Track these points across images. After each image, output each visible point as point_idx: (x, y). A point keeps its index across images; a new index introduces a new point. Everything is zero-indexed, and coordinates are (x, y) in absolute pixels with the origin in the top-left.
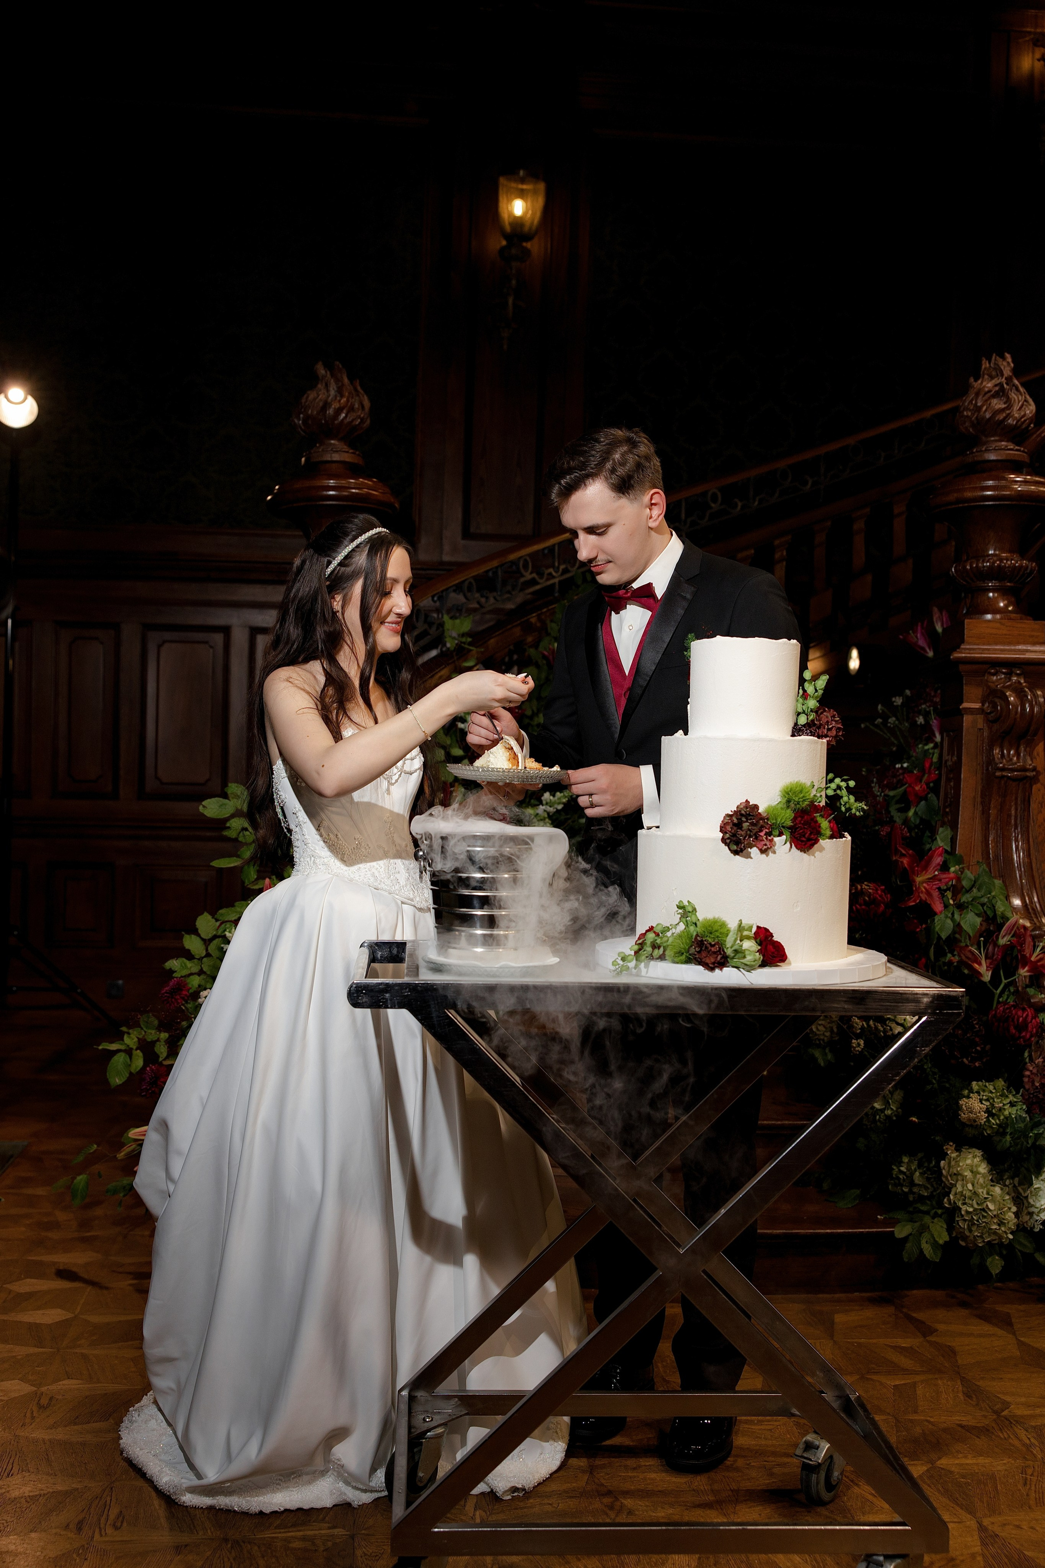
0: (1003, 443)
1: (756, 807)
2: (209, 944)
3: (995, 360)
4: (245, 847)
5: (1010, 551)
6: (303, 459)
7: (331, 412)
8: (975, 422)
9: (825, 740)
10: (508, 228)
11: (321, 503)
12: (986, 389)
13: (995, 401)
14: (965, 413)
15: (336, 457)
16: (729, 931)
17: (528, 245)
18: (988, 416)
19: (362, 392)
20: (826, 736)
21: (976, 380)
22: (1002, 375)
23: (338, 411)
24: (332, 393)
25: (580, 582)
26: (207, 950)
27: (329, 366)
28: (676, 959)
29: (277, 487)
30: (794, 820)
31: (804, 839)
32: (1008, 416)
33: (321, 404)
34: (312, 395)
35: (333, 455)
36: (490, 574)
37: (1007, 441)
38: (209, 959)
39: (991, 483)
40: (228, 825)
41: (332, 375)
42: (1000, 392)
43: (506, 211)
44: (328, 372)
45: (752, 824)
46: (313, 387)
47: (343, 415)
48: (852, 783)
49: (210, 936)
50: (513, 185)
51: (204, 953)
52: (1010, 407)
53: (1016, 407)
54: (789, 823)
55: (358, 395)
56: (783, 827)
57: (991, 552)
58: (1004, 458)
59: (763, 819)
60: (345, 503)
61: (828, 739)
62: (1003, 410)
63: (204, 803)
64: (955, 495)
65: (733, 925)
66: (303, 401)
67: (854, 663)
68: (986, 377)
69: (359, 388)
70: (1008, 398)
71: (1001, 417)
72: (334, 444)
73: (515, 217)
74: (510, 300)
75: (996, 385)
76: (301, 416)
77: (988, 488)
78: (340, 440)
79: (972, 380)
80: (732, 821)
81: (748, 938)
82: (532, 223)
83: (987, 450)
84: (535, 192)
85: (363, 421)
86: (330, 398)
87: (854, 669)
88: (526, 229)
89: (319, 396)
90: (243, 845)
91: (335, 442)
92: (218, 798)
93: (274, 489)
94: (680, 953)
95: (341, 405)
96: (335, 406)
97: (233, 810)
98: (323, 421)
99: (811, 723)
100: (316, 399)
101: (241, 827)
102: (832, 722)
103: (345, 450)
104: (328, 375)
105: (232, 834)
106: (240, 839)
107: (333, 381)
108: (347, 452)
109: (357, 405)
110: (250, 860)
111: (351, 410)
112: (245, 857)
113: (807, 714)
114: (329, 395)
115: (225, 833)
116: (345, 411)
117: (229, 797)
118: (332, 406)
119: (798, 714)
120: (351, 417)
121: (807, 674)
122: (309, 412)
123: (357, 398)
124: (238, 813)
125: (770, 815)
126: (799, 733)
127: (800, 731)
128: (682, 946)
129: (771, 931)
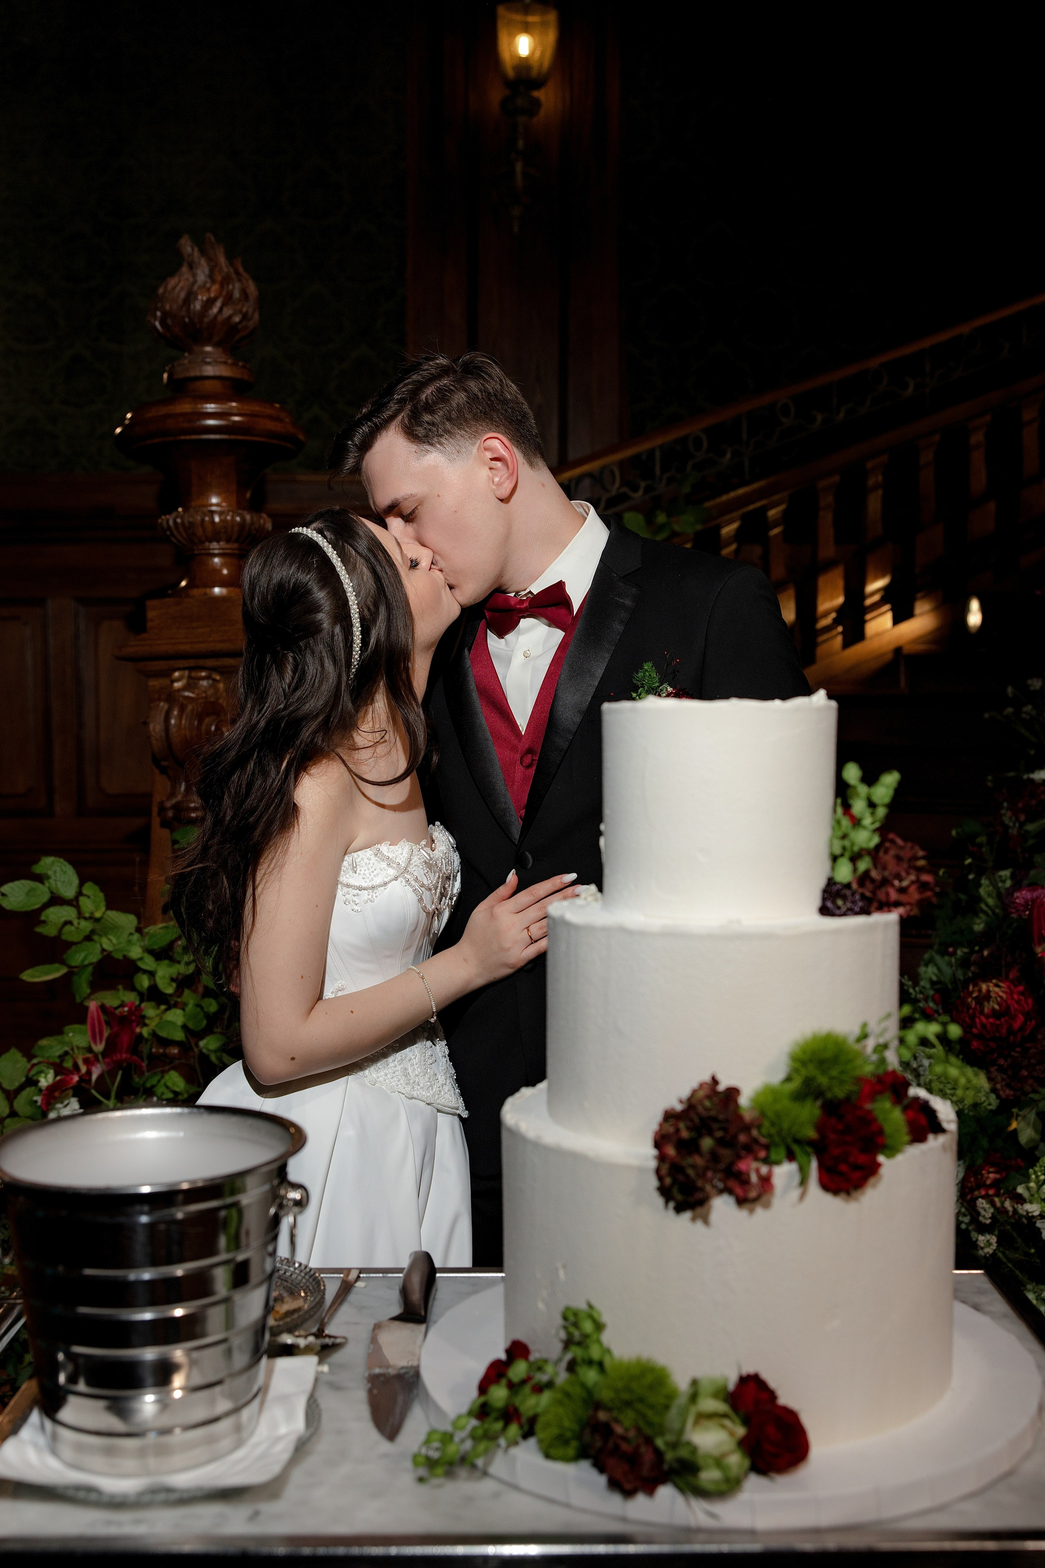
1: (733, 1093)
2: (15, 1097)
4: (74, 947)
6: (165, 376)
7: (197, 305)
10: (511, 73)
11: (183, 438)
15: (210, 370)
16: (671, 1396)
17: (536, 94)
19: (245, 275)
20: (897, 904)
23: (210, 303)
24: (201, 277)
26: (11, 1106)
27: (200, 242)
29: (129, 416)
30: (820, 1127)
31: (843, 1168)
33: (183, 295)
34: (172, 282)
35: (207, 368)
38: (16, 1119)
40: (43, 918)
41: (203, 252)
43: (507, 50)
44: (196, 249)
45: (720, 1142)
46: (174, 271)
47: (215, 310)
48: (955, 1031)
49: (16, 1084)
50: (518, 17)
51: (6, 1111)
54: (811, 1133)
55: (240, 280)
56: (797, 1141)
59: (747, 1128)
61: (901, 910)
63: (5, 889)
65: (681, 1382)
66: (161, 290)
67: (975, 618)
69: (241, 270)
72: (208, 353)
73: (521, 59)
74: (519, 167)
76: (159, 314)
78: (216, 345)
80: (678, 1131)
81: (714, 1417)
82: (541, 65)
84: (544, 24)
85: (245, 317)
86: (197, 286)
87: (975, 627)
88: (534, 73)
89: (181, 284)
90: (69, 945)
91: (208, 349)
92: (23, 882)
93: (125, 418)
94: (562, 1440)
95: (212, 295)
96: (202, 297)
97: (46, 897)
98: (187, 320)
99: (864, 878)
100: (178, 288)
101: (63, 920)
102: (908, 874)
103: (223, 360)
104: (196, 253)
105: (49, 931)
106: (64, 937)
107: (203, 262)
108: (225, 363)
109: (237, 294)
110: (83, 967)
111: (228, 300)
112: (73, 964)
113: (854, 859)
114: (195, 282)
115: (39, 929)
116: (218, 304)
117: (40, 878)
118: (200, 297)
119: (834, 859)
120: (227, 312)
121: (852, 773)
122: (168, 307)
123: (237, 285)
124: (56, 900)
125: (763, 1114)
126: (839, 908)
127: (840, 902)
128: (567, 1423)
129: (772, 1384)
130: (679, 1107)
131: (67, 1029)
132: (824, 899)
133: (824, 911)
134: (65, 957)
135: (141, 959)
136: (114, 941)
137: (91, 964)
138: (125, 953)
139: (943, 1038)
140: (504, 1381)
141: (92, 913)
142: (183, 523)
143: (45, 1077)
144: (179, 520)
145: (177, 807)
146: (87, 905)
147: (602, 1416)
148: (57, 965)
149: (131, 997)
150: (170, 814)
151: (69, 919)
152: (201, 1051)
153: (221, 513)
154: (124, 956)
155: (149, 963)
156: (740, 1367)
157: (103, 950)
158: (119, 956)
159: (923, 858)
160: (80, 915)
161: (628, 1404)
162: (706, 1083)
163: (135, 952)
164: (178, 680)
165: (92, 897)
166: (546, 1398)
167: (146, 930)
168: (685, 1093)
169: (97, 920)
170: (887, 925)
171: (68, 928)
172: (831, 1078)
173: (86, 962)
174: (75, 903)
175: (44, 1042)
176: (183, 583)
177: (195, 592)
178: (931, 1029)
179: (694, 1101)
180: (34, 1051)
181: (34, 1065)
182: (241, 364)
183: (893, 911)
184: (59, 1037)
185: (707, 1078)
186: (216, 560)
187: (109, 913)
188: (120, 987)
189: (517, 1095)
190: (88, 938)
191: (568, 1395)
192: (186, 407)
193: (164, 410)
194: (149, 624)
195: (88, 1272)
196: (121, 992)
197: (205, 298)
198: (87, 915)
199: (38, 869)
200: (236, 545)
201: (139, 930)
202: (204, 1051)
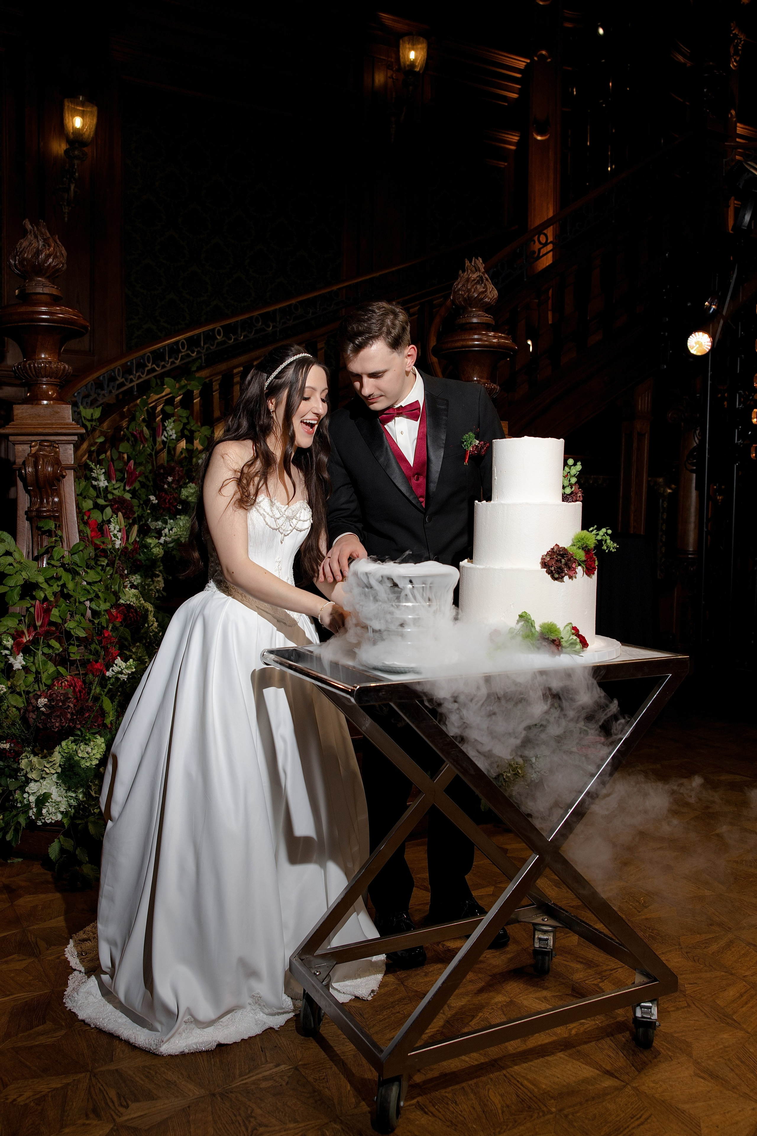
0: (480, 313)
3: (475, 261)
4: (9, 577)
5: (487, 379)
7: (42, 256)
8: (467, 298)
10: (70, 135)
12: (472, 279)
13: (478, 286)
14: (460, 292)
17: (86, 150)
18: (476, 295)
19: (61, 244)
21: (464, 272)
22: (480, 271)
23: (47, 257)
25: (154, 385)
27: (34, 222)
32: (486, 297)
33: (33, 250)
35: (44, 289)
36: (101, 378)
37: (483, 311)
39: (476, 337)
41: (38, 230)
42: (480, 281)
43: (71, 124)
44: (34, 227)
47: (50, 260)
50: (75, 106)
52: (486, 291)
53: (488, 291)
55: (58, 246)
56: (581, 561)
57: (475, 379)
58: (484, 321)
60: (56, 325)
62: (483, 292)
64: (461, 343)
66: (18, 247)
68: (469, 271)
69: (58, 241)
70: (485, 285)
71: (482, 296)
72: (40, 281)
73: (76, 129)
75: (477, 277)
76: (17, 258)
77: (478, 340)
78: (45, 278)
79: (460, 272)
82: (88, 134)
83: (473, 317)
84: (90, 113)
86: (40, 247)
88: (83, 138)
91: (41, 279)
98: (34, 263)
103: (49, 285)
104: (34, 229)
106: (5, 572)
107: (39, 234)
109: (58, 254)
110: (16, 587)
111: (55, 257)
118: (44, 253)
120: (55, 262)
123: (58, 249)
132: (563, 497)
133: (563, 501)
134: (4, 582)
135: (42, 583)
136: (28, 574)
137: (19, 585)
138: (36, 579)
141: (20, 560)
145: (38, 511)
146: (17, 556)
150: (34, 514)
152: (65, 629)
155: (45, 586)
157: (24, 579)
160: (15, 561)
163: (41, 579)
164: (34, 446)
165: (18, 552)
169: (21, 564)
173: (17, 584)
194: (15, 418)
198: (18, 561)
200: (58, 380)
202: (68, 629)
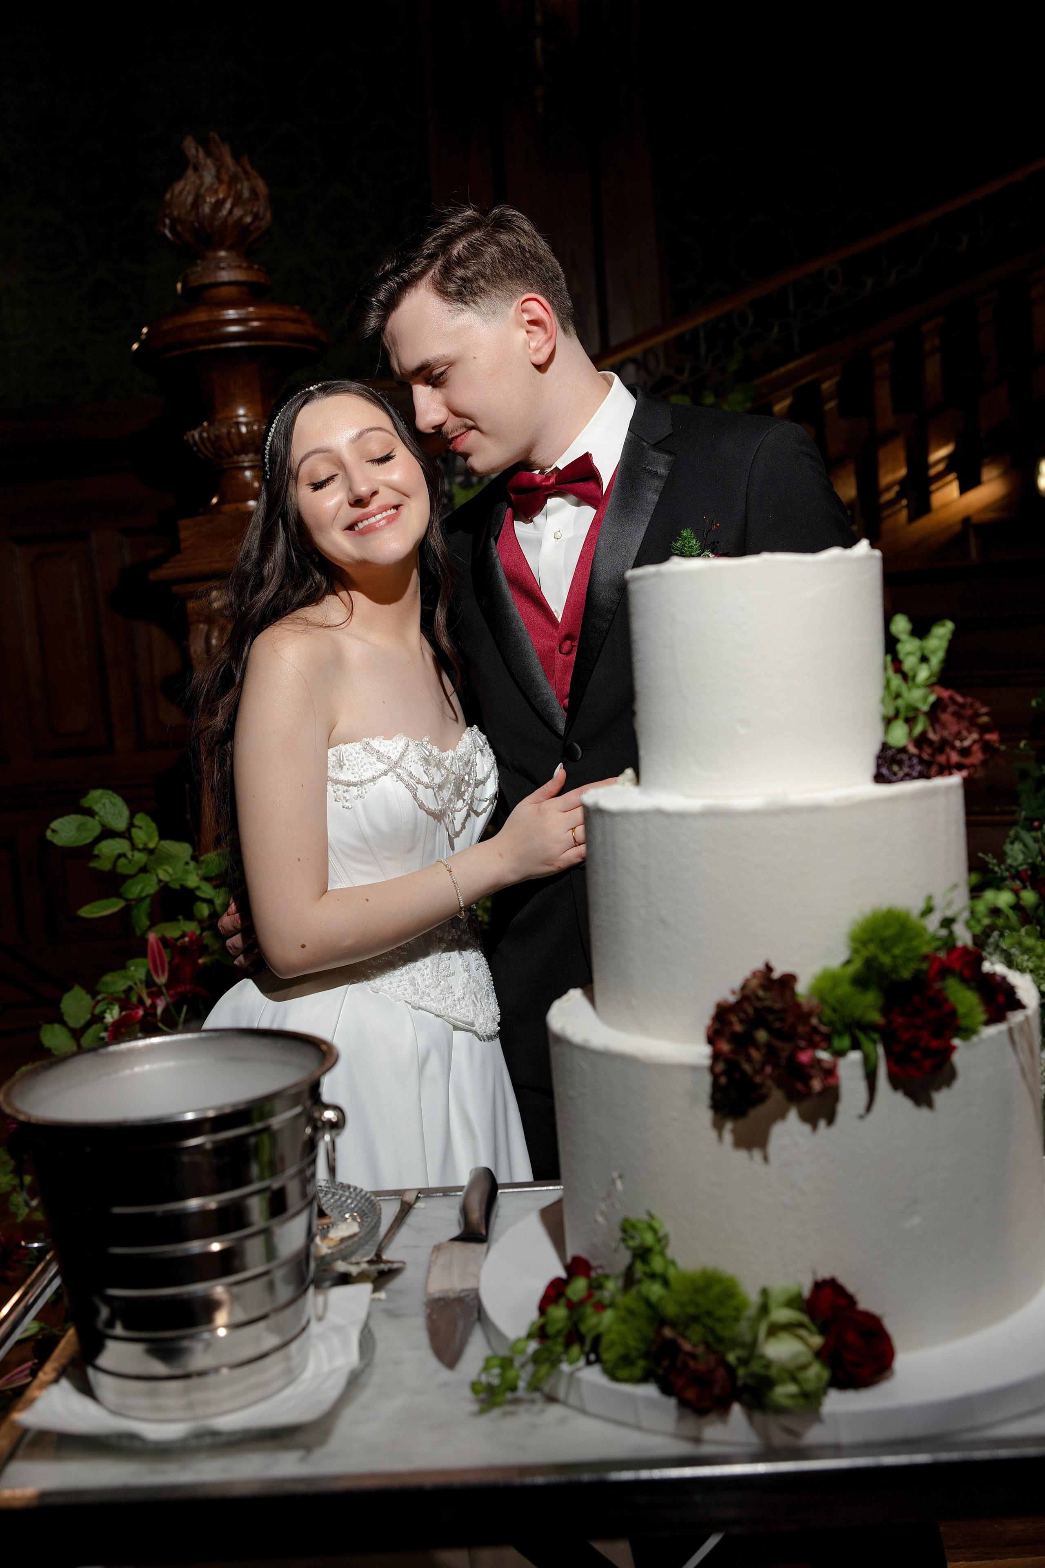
1: (789, 980)
2: (83, 1034)
4: (130, 880)
6: (179, 286)
7: (206, 209)
9: (955, 780)
11: (201, 348)
15: (225, 276)
16: (740, 1307)
19: (253, 173)
20: (959, 767)
24: (208, 179)
26: (79, 1044)
27: (204, 143)
28: (623, 1373)
29: (145, 330)
30: (885, 1010)
31: (914, 1054)
34: (179, 186)
40: (96, 852)
41: (209, 154)
44: (201, 150)
45: (777, 1034)
46: (179, 175)
47: (225, 212)
48: (1029, 898)
49: (82, 1022)
54: (875, 1017)
55: (248, 179)
59: (805, 1017)
60: (250, 343)
61: (965, 773)
63: (55, 825)
65: (751, 1292)
66: (168, 196)
69: (248, 167)
72: (221, 258)
76: (167, 221)
78: (229, 249)
80: (731, 1024)
81: (788, 1327)
85: (256, 217)
86: (205, 189)
89: (188, 188)
90: (125, 878)
91: (222, 254)
92: (73, 816)
93: (141, 333)
94: (626, 1360)
95: (221, 196)
96: (211, 200)
97: (97, 831)
98: (196, 225)
99: (921, 741)
100: (185, 193)
101: (116, 852)
102: (970, 732)
103: (237, 264)
104: (201, 155)
105: (104, 865)
106: (119, 870)
107: (209, 162)
108: (240, 267)
110: (140, 900)
112: (131, 896)
113: (910, 721)
114: (202, 184)
115: (93, 864)
116: (228, 205)
117: (90, 812)
118: (208, 199)
119: (888, 721)
120: (238, 212)
121: (901, 625)
122: (176, 213)
123: (246, 184)
124: (108, 833)
125: (823, 1001)
126: (895, 774)
127: (895, 768)
128: (632, 1342)
129: (851, 1288)
130: (732, 999)
131: (130, 963)
132: (879, 766)
133: (879, 778)
134: (122, 890)
135: (199, 887)
136: (170, 870)
137: (148, 896)
138: (182, 883)
139: (1017, 907)
140: (563, 1301)
141: (145, 844)
142: (209, 438)
143: (111, 1013)
144: (205, 435)
146: (139, 836)
147: (668, 1332)
148: (114, 900)
149: (191, 927)
151: (121, 851)
153: (247, 424)
154: (182, 886)
155: (207, 891)
156: (814, 1272)
157: (160, 881)
158: (176, 886)
159: (986, 714)
160: (134, 847)
161: (695, 1319)
162: (760, 971)
163: (193, 881)
164: (216, 600)
165: (144, 828)
166: (608, 1316)
167: (202, 858)
168: (737, 983)
169: (151, 852)
170: (948, 789)
171: (122, 861)
172: (894, 957)
173: (144, 895)
174: (127, 835)
175: (108, 978)
176: (215, 500)
177: (227, 508)
178: (1004, 899)
179: (747, 992)
180: (99, 987)
181: (99, 1002)
182: (256, 267)
183: (955, 773)
184: (122, 972)
185: (760, 965)
186: (248, 474)
187: (163, 842)
188: (180, 917)
189: (565, 998)
190: (144, 870)
191: (631, 1312)
192: (202, 316)
193: (180, 321)
194: (183, 545)
195: (117, 1210)
196: (182, 922)
197: (213, 200)
198: (141, 846)
199: (86, 802)
201: (194, 858)
